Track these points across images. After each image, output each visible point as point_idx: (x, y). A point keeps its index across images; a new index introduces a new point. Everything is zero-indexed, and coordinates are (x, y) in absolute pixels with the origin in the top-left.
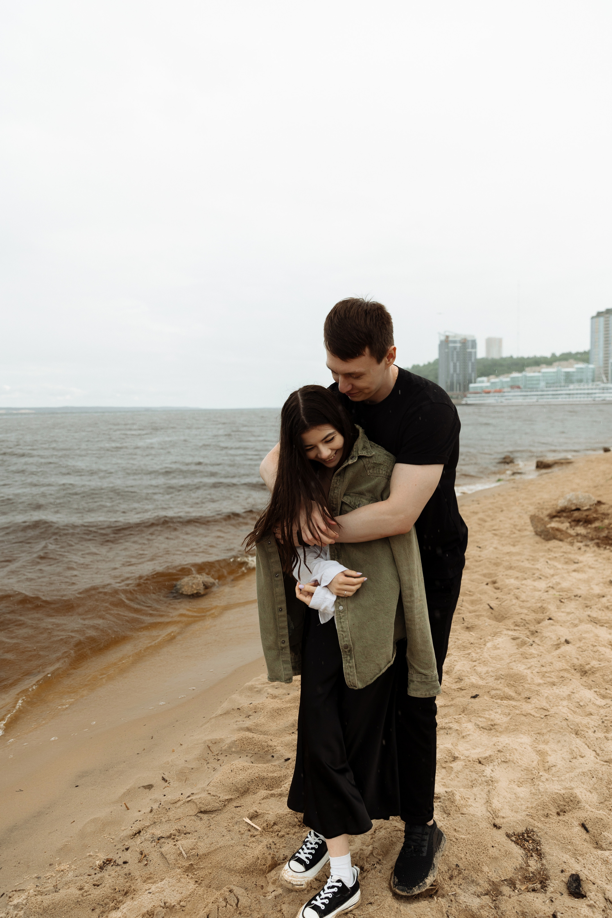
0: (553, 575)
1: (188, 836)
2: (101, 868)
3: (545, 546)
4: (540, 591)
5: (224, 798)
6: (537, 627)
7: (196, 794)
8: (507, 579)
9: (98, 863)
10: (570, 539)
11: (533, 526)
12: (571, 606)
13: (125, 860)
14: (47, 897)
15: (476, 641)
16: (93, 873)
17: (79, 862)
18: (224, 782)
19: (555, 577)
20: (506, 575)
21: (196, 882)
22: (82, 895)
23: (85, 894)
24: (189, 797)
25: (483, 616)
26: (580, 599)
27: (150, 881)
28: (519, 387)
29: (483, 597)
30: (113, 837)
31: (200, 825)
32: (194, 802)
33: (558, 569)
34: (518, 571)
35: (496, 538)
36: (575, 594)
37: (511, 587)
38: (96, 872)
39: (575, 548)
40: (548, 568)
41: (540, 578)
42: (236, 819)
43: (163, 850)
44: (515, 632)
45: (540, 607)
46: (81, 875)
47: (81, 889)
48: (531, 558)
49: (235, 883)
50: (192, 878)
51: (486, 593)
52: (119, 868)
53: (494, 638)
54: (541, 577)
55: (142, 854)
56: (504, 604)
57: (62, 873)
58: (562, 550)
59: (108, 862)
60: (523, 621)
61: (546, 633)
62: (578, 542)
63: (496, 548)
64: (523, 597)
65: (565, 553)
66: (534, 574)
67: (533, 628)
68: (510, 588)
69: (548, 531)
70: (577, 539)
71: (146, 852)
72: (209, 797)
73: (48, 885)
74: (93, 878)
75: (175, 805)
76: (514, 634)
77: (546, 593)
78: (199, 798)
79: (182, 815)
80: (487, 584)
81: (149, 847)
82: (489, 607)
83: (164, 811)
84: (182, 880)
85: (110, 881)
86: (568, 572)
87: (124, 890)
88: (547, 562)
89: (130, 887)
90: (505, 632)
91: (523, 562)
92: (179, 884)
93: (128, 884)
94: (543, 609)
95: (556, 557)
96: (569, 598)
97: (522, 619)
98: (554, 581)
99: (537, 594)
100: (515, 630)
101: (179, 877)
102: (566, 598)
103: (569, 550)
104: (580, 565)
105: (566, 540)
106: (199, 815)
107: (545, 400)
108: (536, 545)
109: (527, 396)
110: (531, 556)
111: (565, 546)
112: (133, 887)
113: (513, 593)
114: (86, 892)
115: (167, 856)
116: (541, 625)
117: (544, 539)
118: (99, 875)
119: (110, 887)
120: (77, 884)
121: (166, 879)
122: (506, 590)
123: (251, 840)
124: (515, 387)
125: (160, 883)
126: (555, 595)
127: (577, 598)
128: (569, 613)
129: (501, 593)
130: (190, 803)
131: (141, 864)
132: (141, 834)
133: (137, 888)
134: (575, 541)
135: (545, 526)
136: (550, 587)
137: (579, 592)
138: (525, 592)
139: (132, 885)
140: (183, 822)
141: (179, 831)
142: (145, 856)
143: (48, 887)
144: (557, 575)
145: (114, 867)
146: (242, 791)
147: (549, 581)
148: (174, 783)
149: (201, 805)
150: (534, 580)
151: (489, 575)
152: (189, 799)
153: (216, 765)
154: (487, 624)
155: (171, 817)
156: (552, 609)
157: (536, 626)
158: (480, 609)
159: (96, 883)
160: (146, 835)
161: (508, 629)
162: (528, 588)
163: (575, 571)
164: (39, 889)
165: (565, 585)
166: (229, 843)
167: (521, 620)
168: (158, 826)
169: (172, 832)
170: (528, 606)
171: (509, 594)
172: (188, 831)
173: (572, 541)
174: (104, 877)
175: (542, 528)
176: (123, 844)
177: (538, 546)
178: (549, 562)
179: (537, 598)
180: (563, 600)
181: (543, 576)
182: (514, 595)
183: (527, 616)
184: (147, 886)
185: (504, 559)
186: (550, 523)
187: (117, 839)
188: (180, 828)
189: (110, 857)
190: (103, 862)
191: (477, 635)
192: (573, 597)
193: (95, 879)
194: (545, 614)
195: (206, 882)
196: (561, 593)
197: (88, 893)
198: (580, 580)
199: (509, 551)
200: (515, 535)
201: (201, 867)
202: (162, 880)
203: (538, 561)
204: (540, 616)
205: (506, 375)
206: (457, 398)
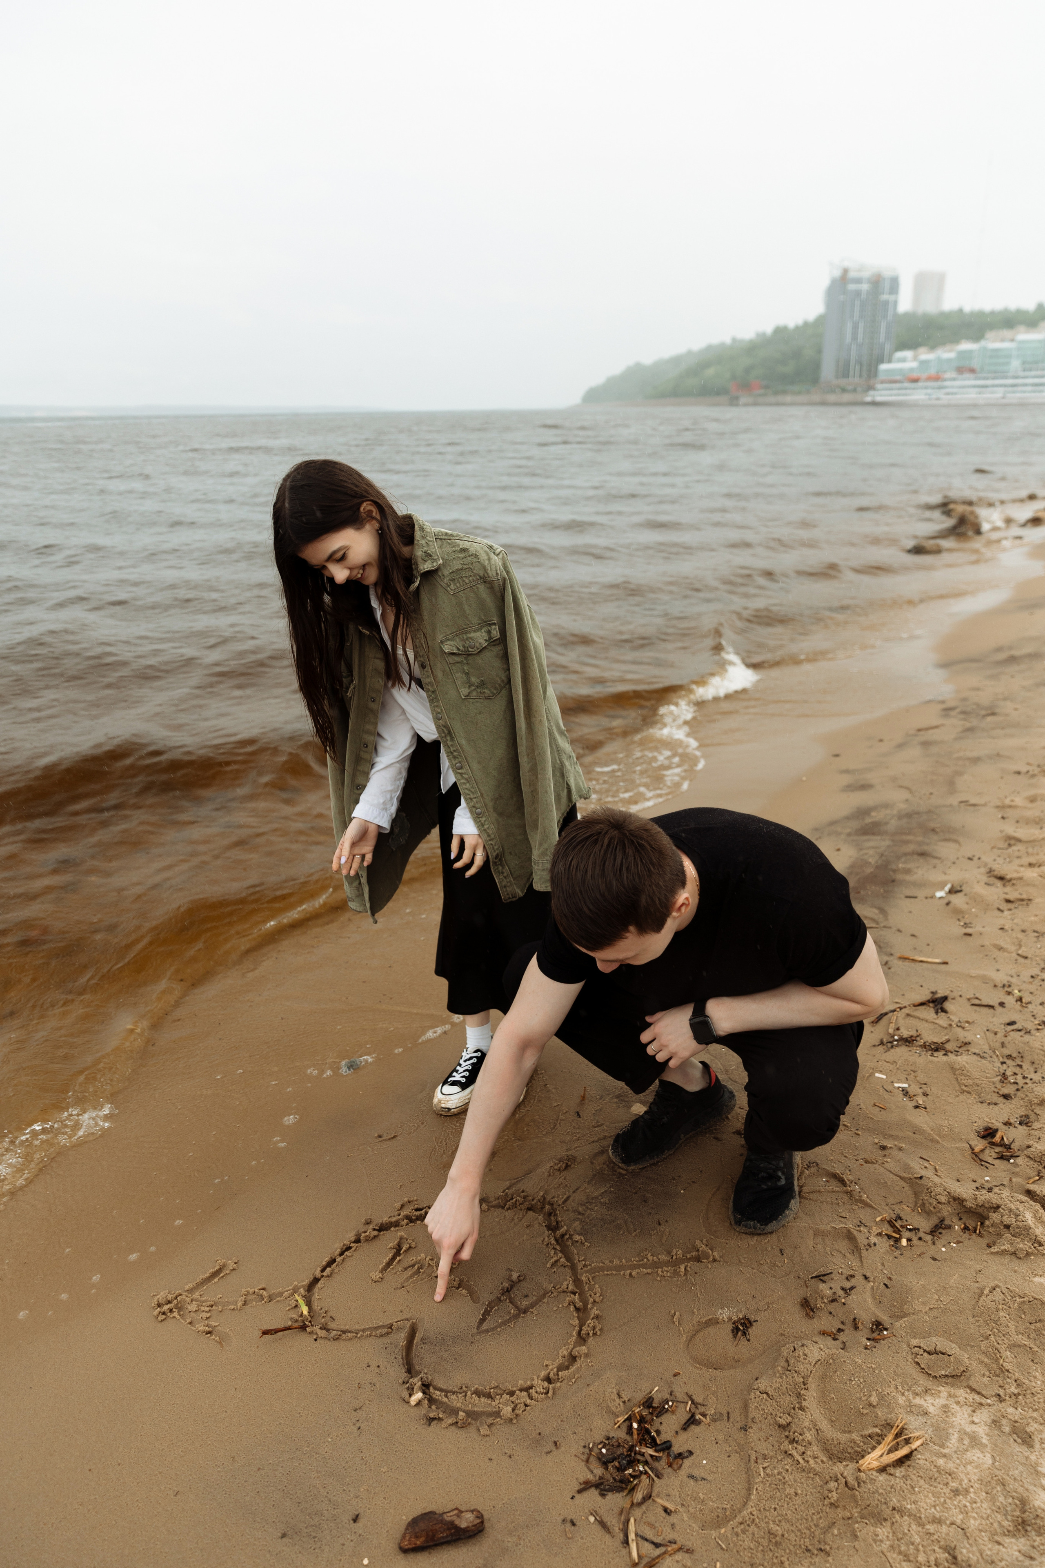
28: (972, 371)
107: (1018, 395)
109: (986, 386)
124: (964, 369)
205: (948, 347)
206: (855, 390)
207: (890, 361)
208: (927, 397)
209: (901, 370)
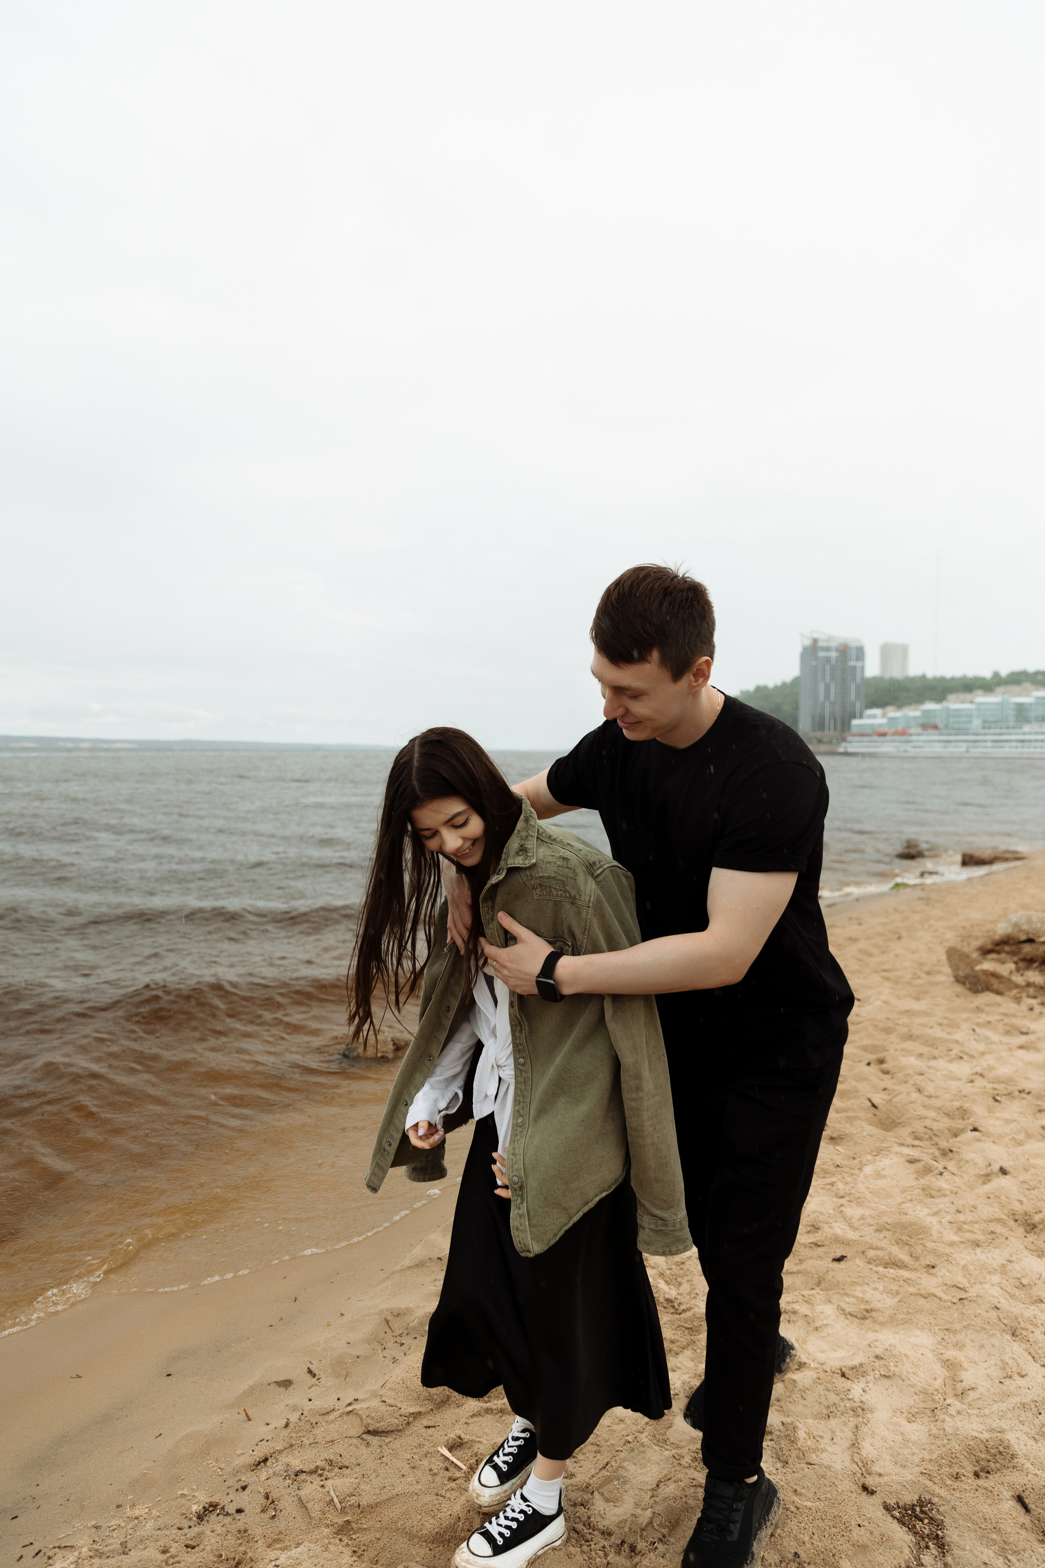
0: (983, 1054)
1: (344, 1470)
2: (200, 1517)
3: (972, 1002)
4: (960, 1079)
5: (407, 1411)
6: (953, 1143)
7: (363, 1400)
8: (904, 1056)
9: (195, 1508)
10: (1015, 992)
11: (951, 966)
12: (1013, 1109)
13: (239, 1507)
14: (109, 1561)
15: (845, 1162)
16: (186, 1526)
17: (164, 1505)
18: (408, 1384)
19: (988, 1057)
20: (902, 1050)
21: (355, 1552)
22: (166, 1562)
23: (171, 1561)
24: (350, 1404)
25: (859, 1119)
26: (1029, 1097)
27: (278, 1546)
28: (936, 727)
29: (861, 1086)
30: (223, 1466)
31: (365, 1454)
32: (357, 1414)
33: (992, 1043)
34: (923, 1044)
35: (887, 984)
36: (1021, 1089)
37: (910, 1071)
38: (191, 1524)
39: (1024, 1007)
40: (975, 1040)
41: (961, 1058)
42: (425, 1449)
43: (302, 1493)
44: (914, 1150)
45: (958, 1109)
46: (166, 1527)
47: (164, 1552)
48: (946, 1022)
49: (418, 1559)
50: (347, 1545)
51: (865, 1079)
52: (228, 1519)
53: (877, 1157)
54: (962, 1055)
55: (267, 1498)
56: (895, 1100)
57: (136, 1521)
58: (1001, 1010)
59: (211, 1509)
60: (929, 1131)
61: (968, 1154)
62: (1028, 996)
63: (886, 1002)
64: (930, 1089)
65: (1006, 1015)
66: (950, 1050)
67: (944, 1144)
68: (908, 1072)
69: (976, 977)
70: (1027, 992)
71: (274, 1495)
72: (383, 1408)
73: (112, 1541)
74: (186, 1535)
75: (327, 1418)
76: (911, 1153)
77: (970, 1084)
78: (367, 1408)
79: (335, 1436)
80: (869, 1064)
81: (279, 1488)
82: (870, 1104)
83: (308, 1427)
84: (332, 1547)
85: (213, 1541)
86: (1010, 1050)
87: (234, 1559)
88: (974, 1030)
89: (245, 1553)
90: (897, 1149)
91: (931, 1028)
92: (326, 1554)
93: (242, 1549)
94: (963, 1113)
95: (989, 1022)
96: (1009, 1094)
97: (926, 1127)
98: (985, 1064)
99: (955, 1084)
100: (913, 1146)
101: (327, 1541)
102: (1005, 1095)
103: (1012, 1011)
104: (1032, 1037)
105: (1007, 993)
106: (365, 1436)
107: (980, 750)
108: (956, 999)
109: (950, 742)
110: (945, 1018)
111: (1006, 1004)
112: (250, 1554)
113: (912, 1082)
114: (173, 1557)
115: (308, 1505)
116: (958, 1139)
117: (970, 989)
118: (196, 1530)
119: (212, 1551)
120: (159, 1543)
121: (305, 1543)
122: (900, 1075)
123: (449, 1486)
124: (928, 725)
125: (294, 1551)
126: (985, 1087)
127: (1023, 1095)
128: (1008, 1121)
129: (893, 1081)
130: (351, 1416)
131: (266, 1516)
132: (268, 1463)
133: (257, 1556)
134: (1024, 995)
135: (972, 968)
136: (976, 1073)
137: (1027, 1086)
138: (933, 1081)
139: (248, 1551)
140: (339, 1448)
141: (330, 1462)
142: (273, 1502)
143: (112, 1544)
144: (990, 1053)
145: (221, 1516)
146: (439, 1400)
147: (975, 1063)
148: (327, 1380)
149: (369, 1421)
150: (950, 1061)
151: (873, 1049)
152: (350, 1408)
153: (397, 1352)
154: (865, 1133)
155: (319, 1438)
156: (979, 1111)
157: (951, 1141)
158: (855, 1107)
159: (190, 1543)
160: (276, 1466)
161: (902, 1144)
162: (938, 1073)
163: (1021, 1047)
164: (98, 1547)
165: (1003, 1071)
166: (412, 1489)
167: (925, 1130)
168: (296, 1452)
169: (319, 1463)
170: (938, 1105)
171: (906, 1082)
172: (346, 1464)
173: (1018, 995)
174: (203, 1533)
175: (967, 971)
176: (237, 1479)
177: (959, 1001)
178: (978, 1030)
179: (954, 1092)
180: (998, 1098)
181: (966, 1054)
182: (915, 1084)
183: (936, 1123)
184: (272, 1555)
185: (900, 1022)
186: (980, 963)
187: (229, 1469)
188: (332, 1457)
189: (215, 1499)
190: (204, 1507)
191: (848, 1152)
192: (1017, 1093)
193: (189, 1536)
194: (966, 1121)
195: (370, 1554)
196: (996, 1086)
197: (176, 1559)
198: (1030, 1063)
199: (908, 1008)
200: (919, 982)
201: (365, 1526)
202: (298, 1545)
203: (958, 1028)
204: (959, 1124)
205: (914, 707)
206: (830, 742)
207: (861, 717)
208: (896, 749)
209: (872, 725)
